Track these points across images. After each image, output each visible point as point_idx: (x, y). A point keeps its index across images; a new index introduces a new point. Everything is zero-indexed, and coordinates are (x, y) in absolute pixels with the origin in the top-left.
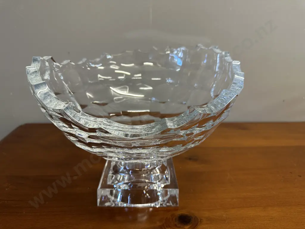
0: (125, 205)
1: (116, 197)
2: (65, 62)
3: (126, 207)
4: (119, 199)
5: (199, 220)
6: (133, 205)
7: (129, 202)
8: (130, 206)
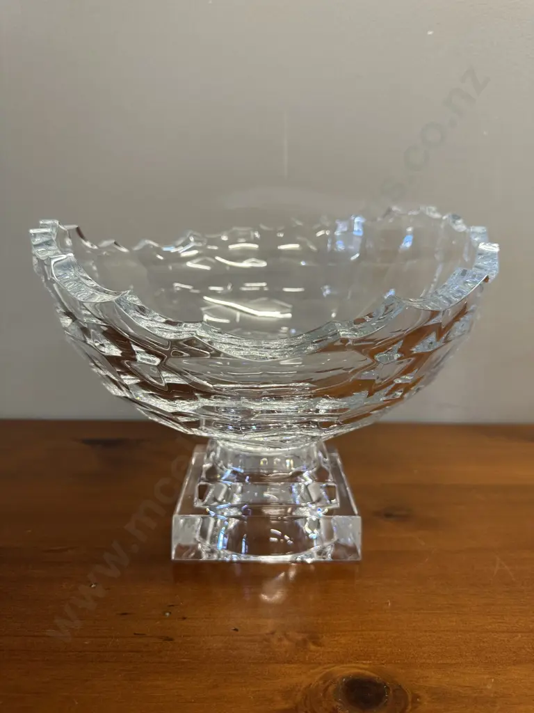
0: (235, 558)
1: (214, 540)
2: (105, 243)
3: (239, 562)
4: (220, 545)
5: (410, 699)
6: (252, 558)
7: (243, 551)
8: (248, 559)
